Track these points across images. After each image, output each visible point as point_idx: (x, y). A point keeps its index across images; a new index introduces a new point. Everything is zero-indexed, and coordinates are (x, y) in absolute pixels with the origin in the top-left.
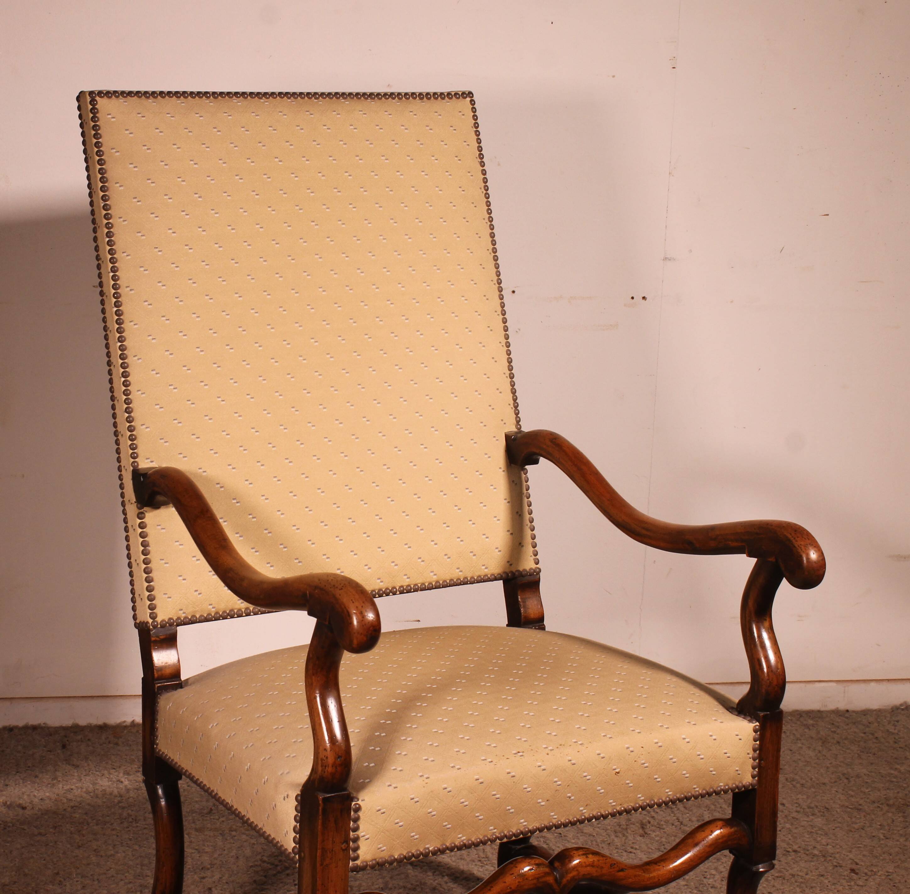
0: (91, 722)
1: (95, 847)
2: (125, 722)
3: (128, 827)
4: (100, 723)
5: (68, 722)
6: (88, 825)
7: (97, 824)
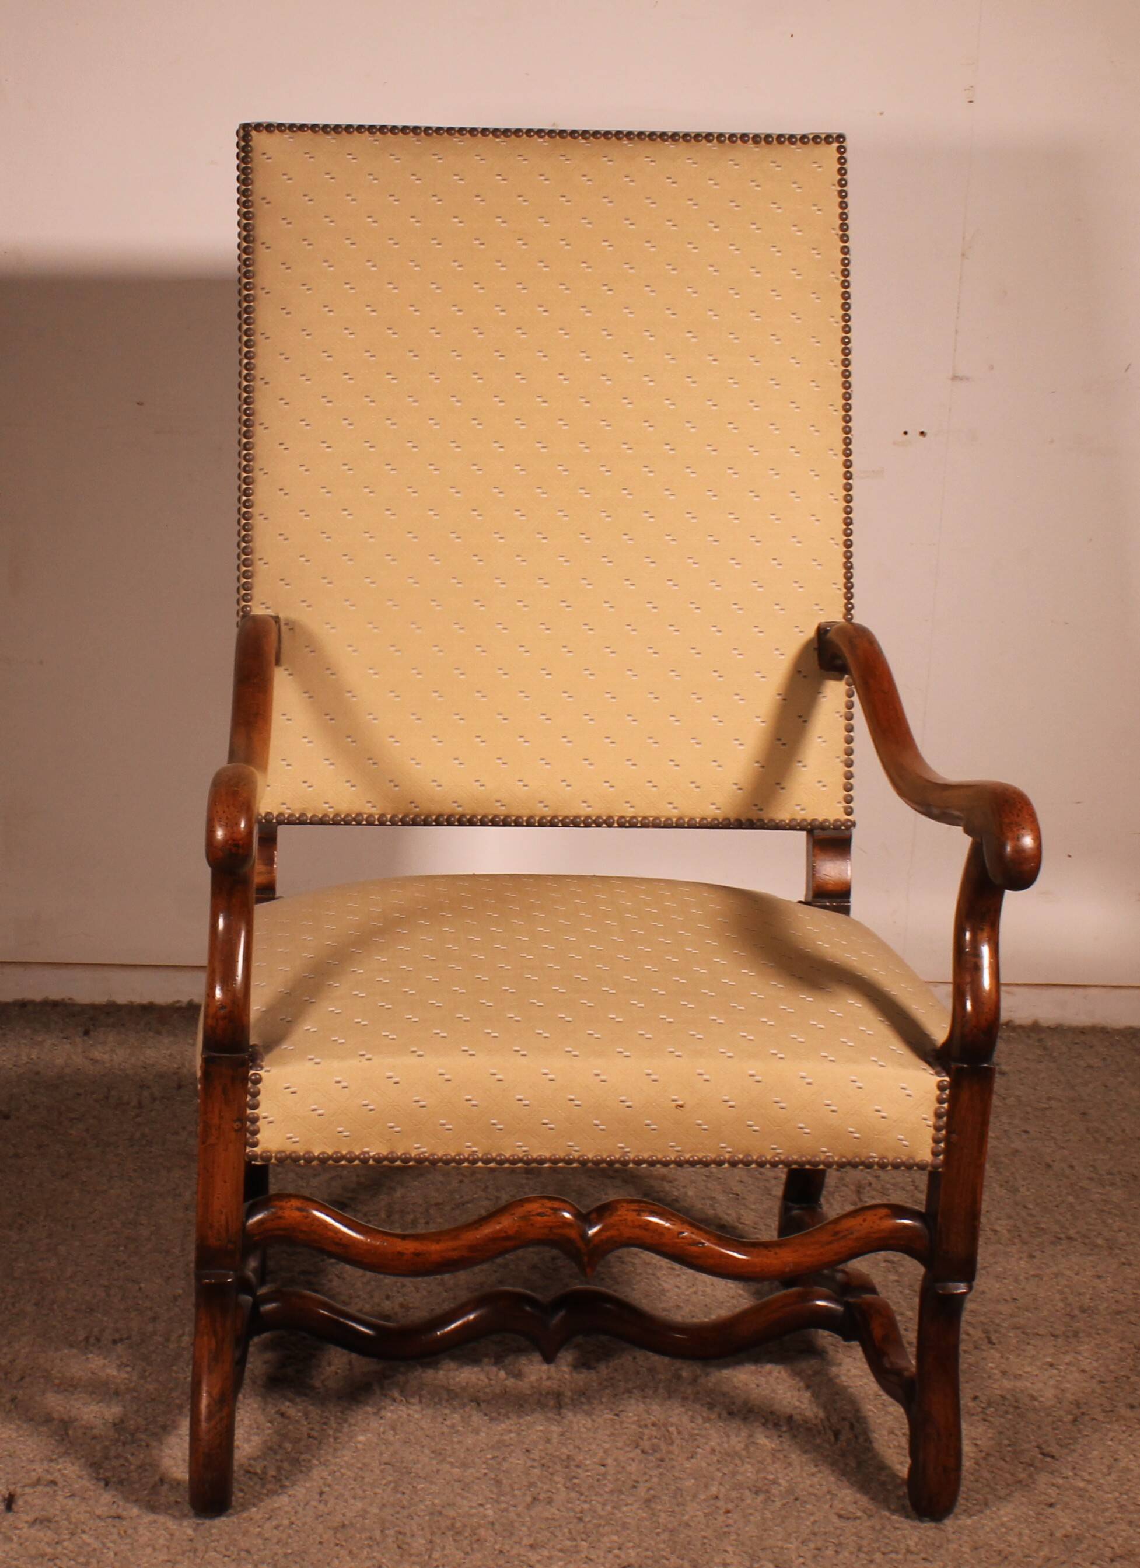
0: (133, 1000)
1: (84, 1179)
2: (178, 1001)
3: (137, 1153)
4: (145, 1000)
5: (100, 999)
6: (85, 1145)
7: (97, 1146)
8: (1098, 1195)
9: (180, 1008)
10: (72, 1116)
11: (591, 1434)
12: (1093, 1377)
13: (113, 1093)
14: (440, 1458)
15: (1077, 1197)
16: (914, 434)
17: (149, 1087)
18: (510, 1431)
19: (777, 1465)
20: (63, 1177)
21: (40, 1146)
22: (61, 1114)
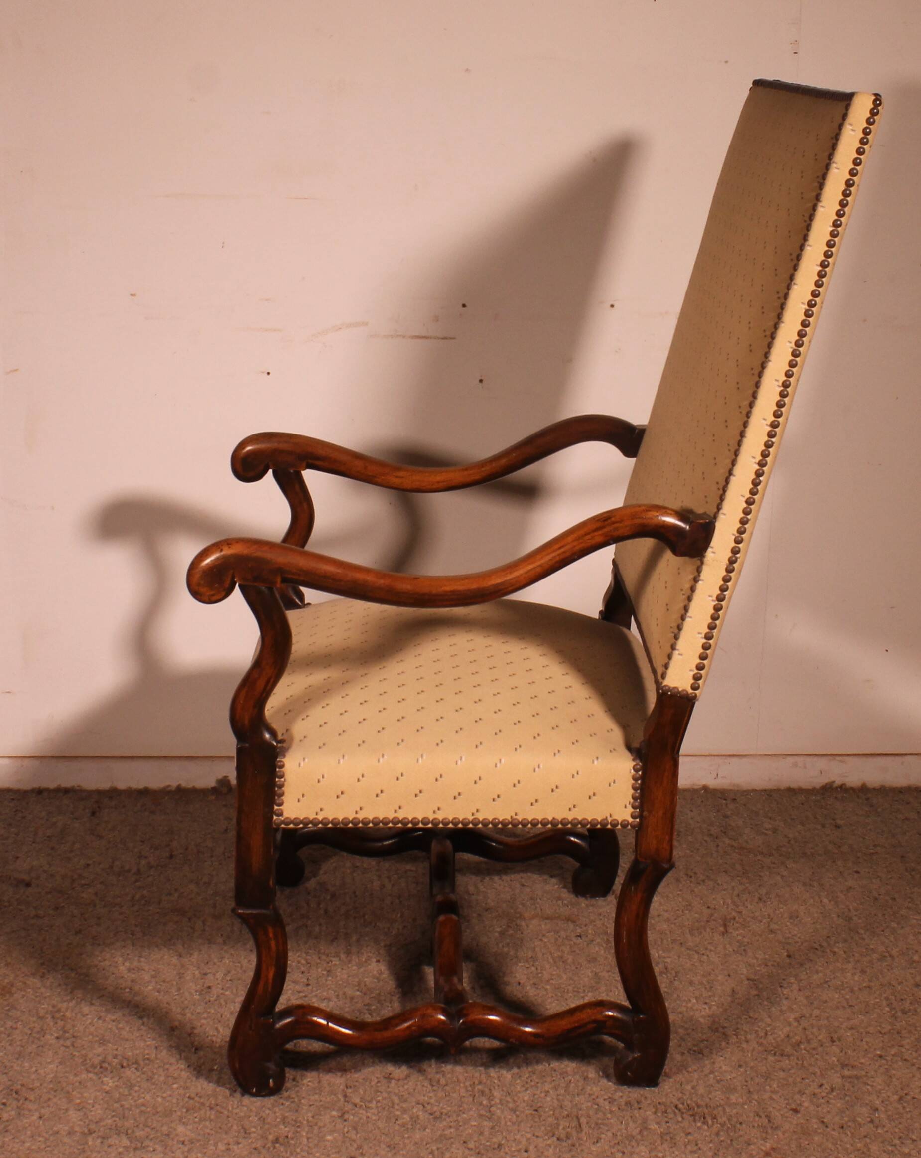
0: (131, 786)
1: (95, 934)
2: (169, 786)
3: (137, 912)
4: (141, 786)
5: (105, 785)
6: (95, 906)
7: (104, 906)
8: (915, 921)
9: (170, 792)
10: (83, 882)
11: (516, 1127)
12: (913, 1065)
13: (117, 863)
14: (393, 1151)
15: (898, 924)
17: (146, 857)
18: (450, 1127)
19: (666, 1145)
20: (77, 933)
21: (57, 909)
22: (73, 881)
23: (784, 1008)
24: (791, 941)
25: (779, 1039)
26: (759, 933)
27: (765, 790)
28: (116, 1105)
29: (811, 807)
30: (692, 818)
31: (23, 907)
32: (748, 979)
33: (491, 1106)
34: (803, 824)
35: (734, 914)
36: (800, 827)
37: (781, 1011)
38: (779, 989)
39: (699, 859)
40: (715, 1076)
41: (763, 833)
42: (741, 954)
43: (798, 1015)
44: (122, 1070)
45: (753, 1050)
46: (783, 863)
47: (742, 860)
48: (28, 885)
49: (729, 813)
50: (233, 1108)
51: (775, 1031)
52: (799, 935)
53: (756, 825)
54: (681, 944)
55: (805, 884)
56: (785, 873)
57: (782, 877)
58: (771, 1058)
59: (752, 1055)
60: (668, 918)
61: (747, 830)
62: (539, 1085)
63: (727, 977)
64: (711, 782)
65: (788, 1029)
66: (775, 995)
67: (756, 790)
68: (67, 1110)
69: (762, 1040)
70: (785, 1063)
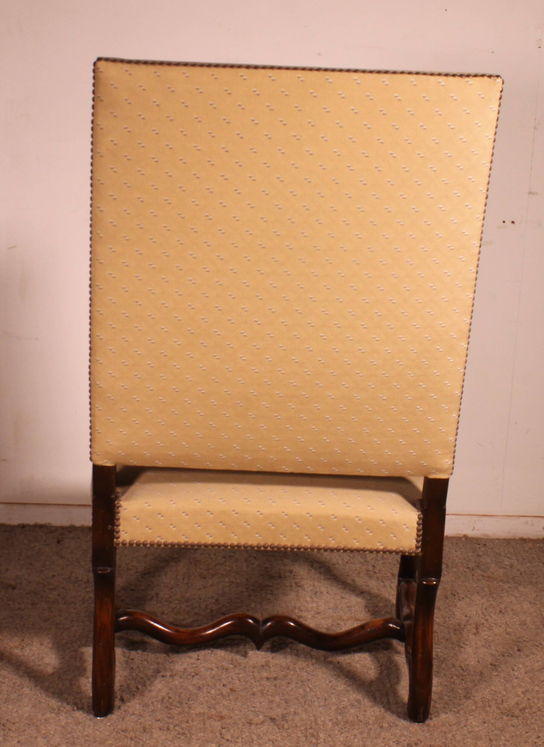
5: (66, 523)
6: (58, 603)
7: (65, 603)
10: (51, 587)
13: (73, 575)
16: (508, 222)
20: (46, 621)
21: (33, 604)
22: (44, 586)
23: (515, 684)
24: (520, 640)
25: (511, 706)
26: (500, 634)
27: (505, 539)
28: (69, 736)
29: (536, 551)
30: (456, 556)
31: (11, 603)
32: (491, 665)
33: (318, 744)
34: (530, 562)
35: (483, 621)
36: (529, 564)
37: (513, 686)
38: (512, 672)
39: (460, 583)
40: (468, 728)
41: (503, 567)
42: (487, 648)
43: (524, 689)
44: (73, 712)
45: (494, 711)
46: (516, 588)
47: (489, 585)
48: (14, 588)
49: (481, 553)
50: (146, 740)
51: (509, 700)
52: (526, 636)
53: (499, 562)
54: (447, 640)
55: (530, 603)
56: (518, 595)
57: (515, 597)
58: (505, 718)
59: (493, 715)
60: (439, 623)
61: (493, 566)
62: (350, 730)
63: (477, 663)
64: (470, 533)
65: (517, 699)
66: (509, 676)
67: (499, 539)
68: (36, 738)
69: (500, 706)
70: (515, 721)
